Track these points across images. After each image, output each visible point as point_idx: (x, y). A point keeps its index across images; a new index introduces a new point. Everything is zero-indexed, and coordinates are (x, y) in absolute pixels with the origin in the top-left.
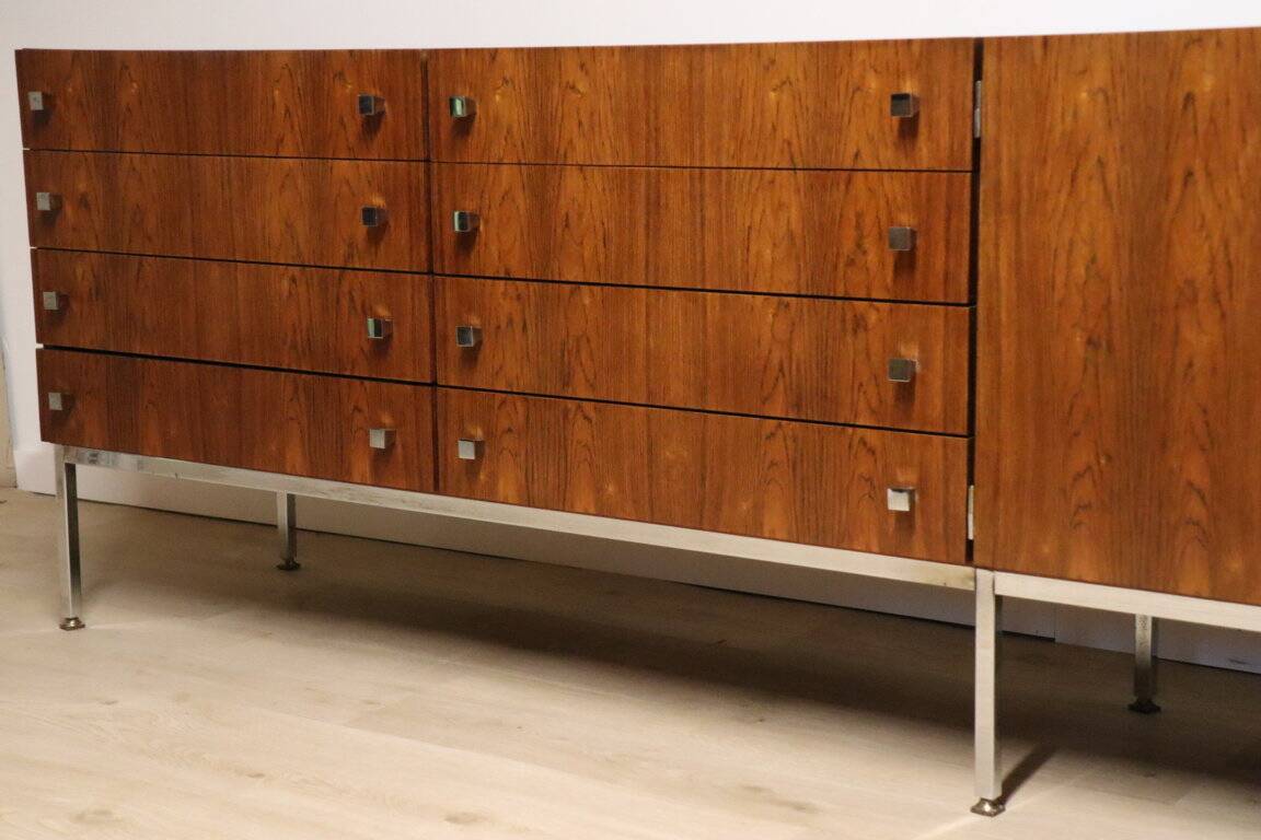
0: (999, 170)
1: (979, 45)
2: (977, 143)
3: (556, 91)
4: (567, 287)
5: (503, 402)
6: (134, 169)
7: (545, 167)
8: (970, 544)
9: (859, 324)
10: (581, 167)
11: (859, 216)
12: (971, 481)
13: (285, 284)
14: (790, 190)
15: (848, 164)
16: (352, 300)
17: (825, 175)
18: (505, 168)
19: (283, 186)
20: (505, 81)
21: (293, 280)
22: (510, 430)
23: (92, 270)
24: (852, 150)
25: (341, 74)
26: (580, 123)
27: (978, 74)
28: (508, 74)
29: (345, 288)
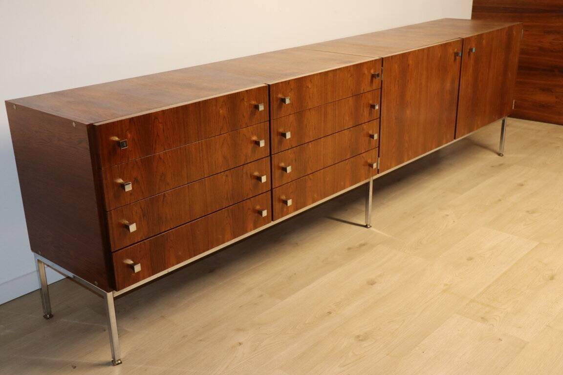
0: (385, 86)
1: (383, 58)
2: (382, 81)
3: (304, 89)
4: (306, 145)
5: (291, 185)
6: (160, 158)
7: (300, 112)
8: (378, 170)
9: (363, 129)
10: (310, 109)
11: (364, 104)
12: (379, 156)
13: (224, 177)
14: (351, 101)
15: (362, 92)
16: (247, 173)
17: (357, 96)
18: (291, 116)
19: (223, 143)
20: (292, 89)
21: (227, 176)
22: (292, 192)
23: (141, 208)
24: (363, 88)
25: (243, 99)
26: (310, 97)
27: (382, 66)
28: (292, 87)
29: (245, 171)
